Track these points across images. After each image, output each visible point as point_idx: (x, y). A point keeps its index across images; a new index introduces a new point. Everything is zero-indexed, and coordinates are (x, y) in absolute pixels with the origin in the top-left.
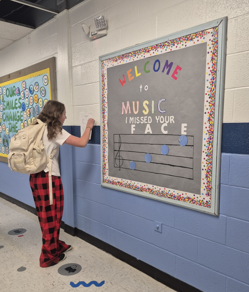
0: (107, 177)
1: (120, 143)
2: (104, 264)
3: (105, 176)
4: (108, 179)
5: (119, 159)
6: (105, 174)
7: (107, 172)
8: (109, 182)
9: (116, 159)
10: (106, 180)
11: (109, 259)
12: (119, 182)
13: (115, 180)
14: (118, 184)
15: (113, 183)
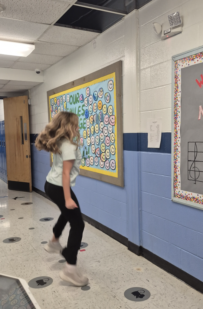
0: (179, 192)
1: (196, 153)
2: (176, 293)
3: (176, 189)
4: (180, 193)
5: (195, 171)
6: (177, 187)
7: (179, 185)
8: (181, 197)
9: (190, 170)
10: (178, 194)
11: (182, 287)
12: (194, 198)
13: (189, 194)
14: (193, 200)
15: (187, 198)
